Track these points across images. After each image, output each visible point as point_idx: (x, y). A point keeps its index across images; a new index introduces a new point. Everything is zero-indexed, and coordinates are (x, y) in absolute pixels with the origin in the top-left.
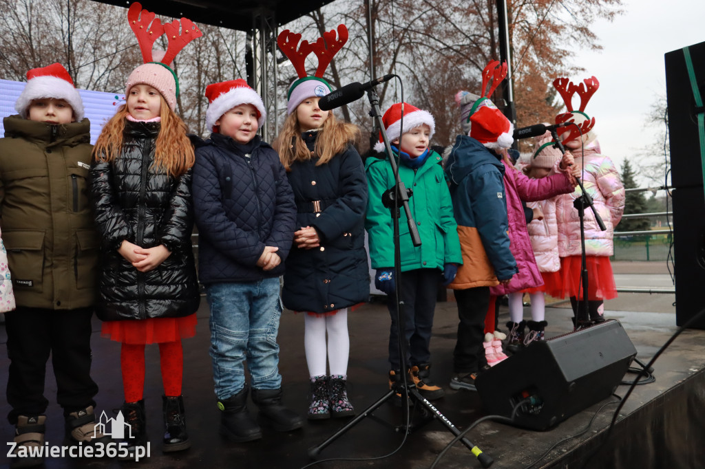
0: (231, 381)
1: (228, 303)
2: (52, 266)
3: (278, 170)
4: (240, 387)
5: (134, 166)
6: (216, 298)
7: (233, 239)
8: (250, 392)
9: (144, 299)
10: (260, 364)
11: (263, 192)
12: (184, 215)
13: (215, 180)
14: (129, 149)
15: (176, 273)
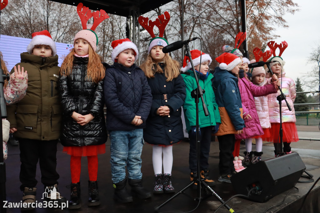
0: (119, 175)
1: (119, 140)
2: (41, 121)
3: (143, 80)
4: (123, 178)
5: (78, 77)
6: (114, 137)
7: (121, 111)
8: (128, 180)
9: (83, 137)
10: (133, 168)
11: (136, 90)
12: (100, 100)
13: (114, 84)
14: (75, 70)
15: (97, 126)
